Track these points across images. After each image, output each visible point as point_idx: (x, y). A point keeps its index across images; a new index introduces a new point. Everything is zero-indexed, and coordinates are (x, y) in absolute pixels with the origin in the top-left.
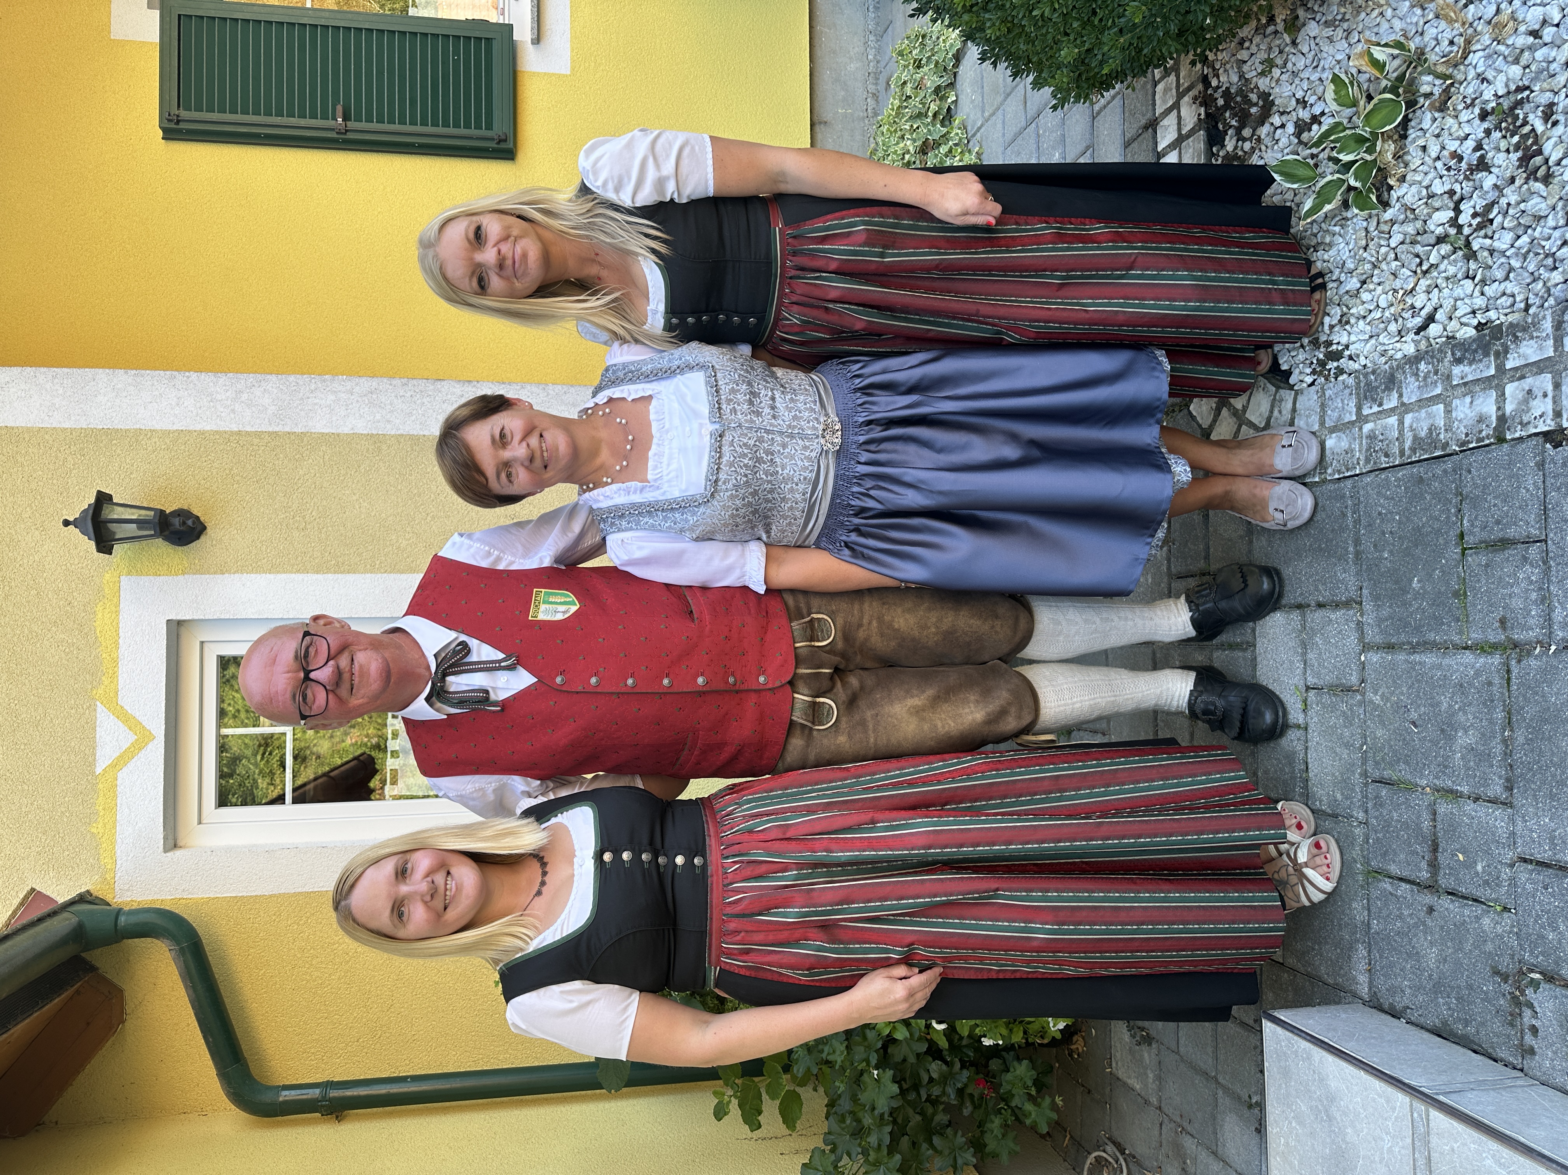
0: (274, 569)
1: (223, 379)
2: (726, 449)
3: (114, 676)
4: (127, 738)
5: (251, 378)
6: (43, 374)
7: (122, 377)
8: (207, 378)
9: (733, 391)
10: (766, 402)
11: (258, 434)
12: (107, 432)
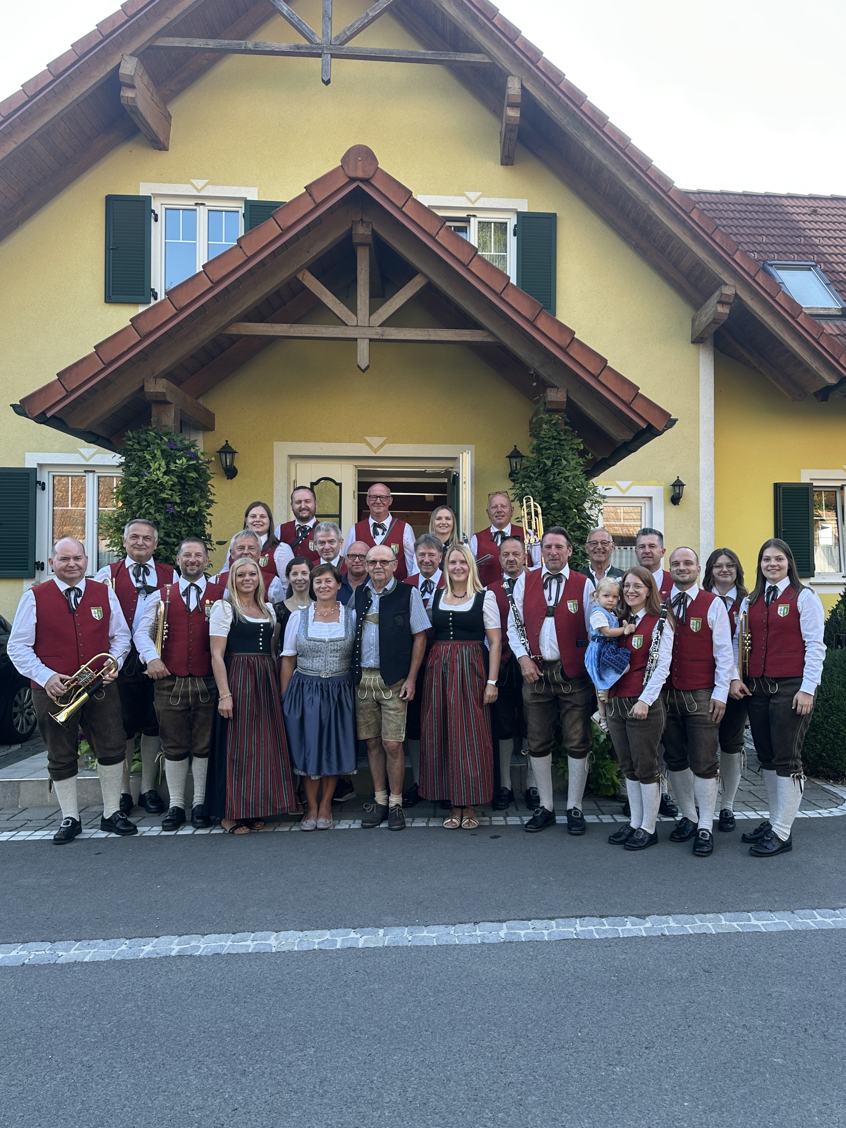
0: (665, 521)
1: (713, 509)
2: (320, 643)
3: (639, 485)
4: (624, 488)
5: (713, 515)
6: (713, 468)
7: (712, 486)
8: (713, 505)
9: (337, 645)
10: (335, 655)
11: (699, 517)
12: (699, 483)
